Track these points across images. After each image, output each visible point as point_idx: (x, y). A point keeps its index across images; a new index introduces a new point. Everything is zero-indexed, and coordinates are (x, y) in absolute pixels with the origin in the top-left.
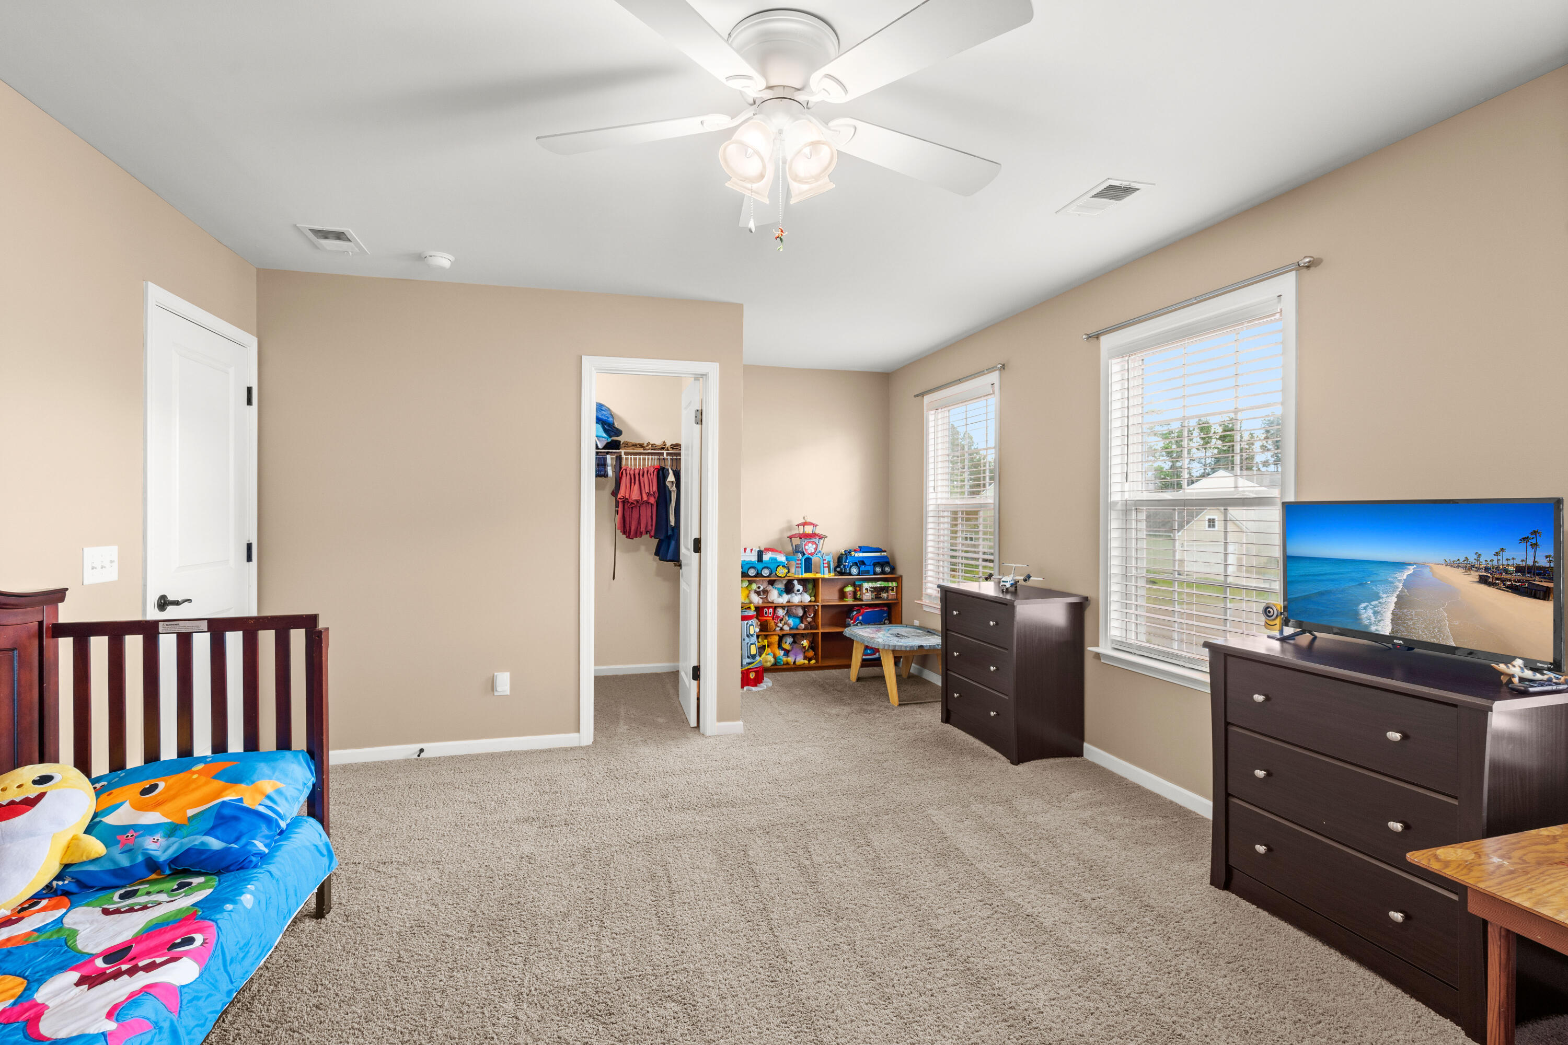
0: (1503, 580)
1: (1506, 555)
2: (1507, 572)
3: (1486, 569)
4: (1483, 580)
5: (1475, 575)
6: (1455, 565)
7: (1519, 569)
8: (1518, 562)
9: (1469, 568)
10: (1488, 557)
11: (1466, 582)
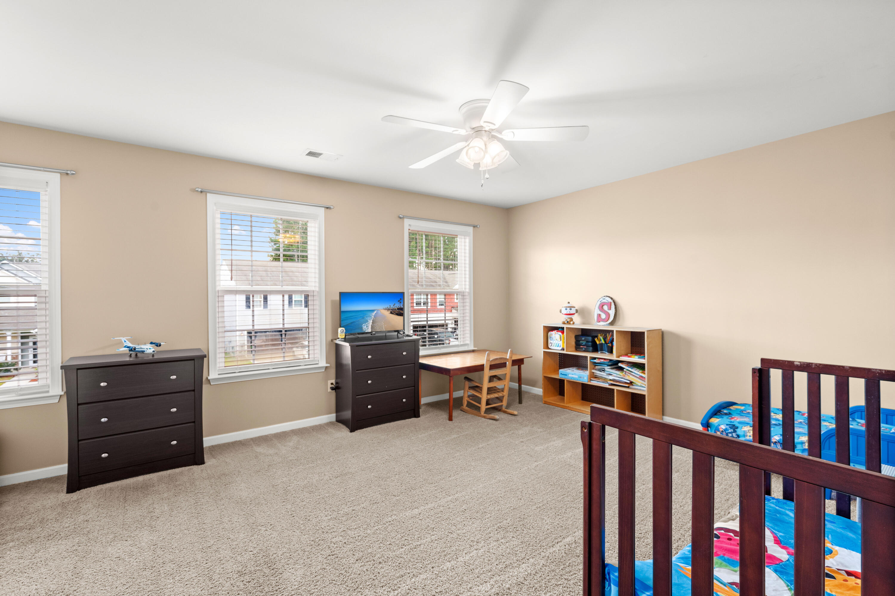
0: (395, 312)
1: (396, 305)
2: (396, 310)
3: (392, 310)
4: (391, 313)
5: (389, 311)
6: (385, 309)
7: (398, 309)
8: (398, 307)
9: (388, 310)
10: (392, 307)
11: (387, 313)
